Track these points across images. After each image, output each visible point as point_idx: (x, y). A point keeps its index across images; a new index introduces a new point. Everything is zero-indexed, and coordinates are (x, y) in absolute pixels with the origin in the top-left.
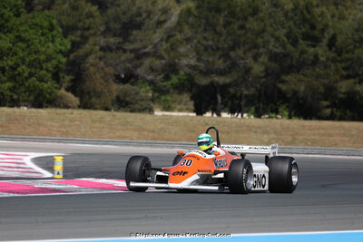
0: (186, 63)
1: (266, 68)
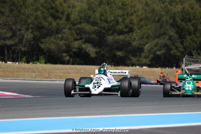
1: (33, 35)
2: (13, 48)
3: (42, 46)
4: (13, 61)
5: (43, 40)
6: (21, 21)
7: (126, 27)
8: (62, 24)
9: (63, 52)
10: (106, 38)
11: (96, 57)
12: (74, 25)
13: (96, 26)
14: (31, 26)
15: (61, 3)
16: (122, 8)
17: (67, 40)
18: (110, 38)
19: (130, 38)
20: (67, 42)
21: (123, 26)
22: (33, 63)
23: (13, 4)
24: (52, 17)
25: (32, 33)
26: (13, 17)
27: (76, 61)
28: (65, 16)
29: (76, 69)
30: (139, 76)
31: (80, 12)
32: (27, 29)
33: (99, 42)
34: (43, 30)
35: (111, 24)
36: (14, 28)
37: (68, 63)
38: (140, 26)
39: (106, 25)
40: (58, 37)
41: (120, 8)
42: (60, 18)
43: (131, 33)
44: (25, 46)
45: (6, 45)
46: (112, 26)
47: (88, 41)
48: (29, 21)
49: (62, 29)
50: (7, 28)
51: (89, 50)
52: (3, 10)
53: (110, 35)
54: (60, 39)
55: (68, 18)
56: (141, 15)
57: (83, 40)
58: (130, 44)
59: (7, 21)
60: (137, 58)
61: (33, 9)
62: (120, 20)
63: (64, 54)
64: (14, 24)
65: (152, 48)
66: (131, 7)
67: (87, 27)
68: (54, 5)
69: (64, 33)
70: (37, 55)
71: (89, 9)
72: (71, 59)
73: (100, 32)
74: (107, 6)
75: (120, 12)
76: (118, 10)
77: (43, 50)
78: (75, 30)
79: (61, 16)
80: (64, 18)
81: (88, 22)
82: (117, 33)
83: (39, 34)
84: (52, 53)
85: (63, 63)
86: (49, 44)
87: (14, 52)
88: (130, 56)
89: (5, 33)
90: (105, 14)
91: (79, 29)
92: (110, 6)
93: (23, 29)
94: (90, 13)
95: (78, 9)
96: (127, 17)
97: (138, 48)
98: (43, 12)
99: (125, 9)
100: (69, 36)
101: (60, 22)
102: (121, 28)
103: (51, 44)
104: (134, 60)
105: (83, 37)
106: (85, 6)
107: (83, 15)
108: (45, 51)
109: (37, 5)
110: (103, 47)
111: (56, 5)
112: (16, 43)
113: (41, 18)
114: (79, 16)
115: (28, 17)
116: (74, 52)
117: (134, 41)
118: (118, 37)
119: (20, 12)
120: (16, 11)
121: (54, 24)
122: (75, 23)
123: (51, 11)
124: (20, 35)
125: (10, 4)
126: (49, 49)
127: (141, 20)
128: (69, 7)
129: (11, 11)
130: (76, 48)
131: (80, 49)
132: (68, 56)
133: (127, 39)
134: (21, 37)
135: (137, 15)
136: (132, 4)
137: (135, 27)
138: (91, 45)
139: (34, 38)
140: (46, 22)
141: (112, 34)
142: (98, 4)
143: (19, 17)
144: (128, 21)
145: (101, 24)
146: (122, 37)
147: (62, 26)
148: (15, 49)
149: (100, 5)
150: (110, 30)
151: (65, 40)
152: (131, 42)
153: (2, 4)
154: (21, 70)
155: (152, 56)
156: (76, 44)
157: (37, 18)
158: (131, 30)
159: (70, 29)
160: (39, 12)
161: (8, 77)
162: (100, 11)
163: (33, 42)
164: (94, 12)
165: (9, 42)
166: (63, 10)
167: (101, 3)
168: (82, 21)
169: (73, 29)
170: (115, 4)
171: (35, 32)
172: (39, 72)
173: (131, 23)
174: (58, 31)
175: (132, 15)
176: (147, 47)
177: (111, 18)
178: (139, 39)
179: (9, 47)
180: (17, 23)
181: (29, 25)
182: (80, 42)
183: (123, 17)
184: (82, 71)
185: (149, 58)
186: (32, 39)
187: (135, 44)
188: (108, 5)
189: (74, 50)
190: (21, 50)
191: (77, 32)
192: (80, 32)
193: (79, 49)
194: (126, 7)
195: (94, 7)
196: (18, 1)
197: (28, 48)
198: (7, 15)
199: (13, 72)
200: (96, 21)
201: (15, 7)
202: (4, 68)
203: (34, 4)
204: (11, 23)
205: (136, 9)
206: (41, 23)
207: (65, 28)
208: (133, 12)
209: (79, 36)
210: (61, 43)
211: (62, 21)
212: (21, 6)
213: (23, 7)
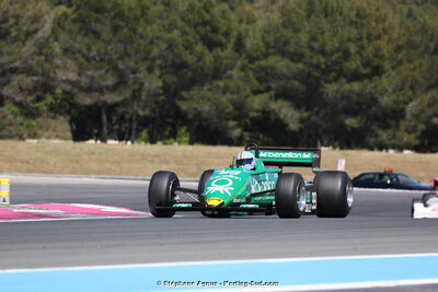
0: (64, 78)
1: (164, 82)
2: (121, 110)
3: (184, 106)
4: (121, 138)
5: (184, 93)
6: (137, 52)
7: (366, 64)
8: (226, 58)
9: (228, 119)
10: (321, 90)
11: (301, 129)
12: (252, 60)
13: (300, 61)
14: (158, 62)
15: (223, 12)
16: (356, 23)
17: (237, 93)
18: (331, 89)
19: (376, 87)
20: (236, 97)
21: (359, 63)
22: (165, 144)
23: (120, 15)
24: (204, 44)
25: (160, 77)
26: (119, 41)
27: (258, 138)
28: (232, 41)
30: (394, 172)
31: (266, 31)
32: (150, 70)
33: (306, 97)
34: (185, 71)
35: (334, 58)
36: (121, 66)
37: (239, 143)
38: (395, 63)
39: (322, 60)
40: (218, 87)
41: (352, 23)
42: (221, 46)
43: (376, 78)
44: (145, 106)
45: (105, 102)
46: (336, 63)
47: (283, 94)
48: (155, 52)
49: (225, 72)
50: (107, 67)
51: (286, 116)
52: (98, 27)
53: (330, 82)
54: (220, 91)
55: (239, 45)
56: (399, 38)
57: (272, 93)
58: (374, 101)
59: (106, 53)
60: (390, 131)
61: (163, 26)
62: (353, 48)
63: (232, 123)
64: (121, 58)
65: (422, 111)
66: (377, 21)
67: (281, 64)
68: (207, 17)
69: (231, 77)
70: (173, 125)
71: (285, 26)
72: (246, 134)
73: (309, 75)
74: (324, 20)
75: (354, 32)
76: (347, 28)
77: (185, 114)
78: (254, 71)
79: (224, 40)
80: (230, 46)
81: (283, 53)
82: (345, 76)
83: (175, 80)
84: (206, 120)
85: (229, 142)
86: (198, 101)
87: (122, 119)
88: (374, 127)
89: (102, 77)
90: (319, 36)
91: (263, 68)
92: (329, 18)
93: (141, 68)
94: (287, 33)
95: (261, 24)
96: (369, 43)
97: (393, 110)
98: (185, 33)
99: (362, 25)
100: (241, 84)
101: (222, 54)
102: (354, 66)
103: (202, 102)
104: (384, 136)
105: (273, 86)
106: (276, 17)
107: (271, 38)
108: (190, 117)
109: (171, 18)
110: (316, 109)
111: (213, 17)
112: (126, 99)
113: (180, 47)
114: (263, 40)
115: (152, 42)
116: (253, 119)
117: (382, 95)
118: (347, 87)
119: (134, 31)
120: (125, 30)
121: (209, 58)
122: (254, 55)
123: (202, 30)
124: (135, 83)
125: (112, 14)
126: (199, 112)
127: (399, 49)
128: (241, 21)
129: (116, 29)
130: (258, 111)
131: (266, 112)
132: (239, 126)
133: (368, 90)
134: (136, 87)
135: (390, 39)
136: (378, 13)
137: (386, 65)
138: (290, 103)
139: (166, 89)
140: (191, 53)
141: (336, 79)
142: (304, 14)
143: (132, 42)
144: (369, 51)
145: (311, 57)
146: (356, 86)
147: (225, 62)
148: (123, 113)
149: (308, 17)
150: (330, 72)
151: (232, 93)
152: (376, 95)
153: (96, 15)
154: (138, 157)
155: (422, 127)
156: (257, 103)
157: (171, 45)
158: (377, 71)
159: (243, 69)
160: (176, 34)
161: (109, 174)
162: (308, 29)
163: (162, 98)
164: (296, 31)
165: (111, 98)
166: (228, 28)
167: (311, 12)
168: (271, 51)
169: (251, 69)
170: (341, 14)
171: (167, 76)
172: (175, 162)
173: (376, 56)
174: (217, 74)
175: (379, 37)
176: (411, 108)
177: (332, 44)
178: (394, 91)
179: (112, 108)
180: (127, 55)
181: (153, 60)
182: (266, 96)
183: (360, 43)
185: (415, 132)
186: (161, 91)
187: (386, 100)
188: (327, 16)
189: (253, 114)
190: (138, 115)
191: (258, 75)
192: (265, 77)
193: (264, 112)
194: (364, 21)
195: (295, 20)
196: (130, 9)
197: (153, 111)
198: (107, 39)
199: (119, 163)
200: (299, 51)
201: (123, 20)
202: (100, 154)
203: (165, 14)
204: (114, 57)
205: (387, 24)
206: (179, 56)
207: (233, 67)
208: (381, 31)
209: (265, 84)
210: (225, 99)
211: (226, 51)
212: (137, 19)
213: (142, 21)
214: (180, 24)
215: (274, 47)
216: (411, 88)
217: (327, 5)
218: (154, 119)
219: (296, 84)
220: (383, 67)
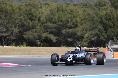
3: (25, 36)
4: (8, 45)
5: (25, 33)
6: (12, 22)
7: (73, 24)
8: (36, 23)
9: (37, 40)
10: (62, 31)
11: (56, 42)
12: (43, 24)
13: (55, 24)
14: (17, 25)
15: (35, 11)
16: (70, 13)
17: (39, 33)
18: (64, 31)
19: (76, 30)
20: (38, 34)
21: (71, 24)
22: (20, 46)
23: (7, 12)
24: (30, 20)
25: (18, 29)
26: (7, 19)
27: (45, 44)
28: (37, 19)
29: (45, 49)
31: (46, 16)
32: (15, 27)
33: (58, 33)
34: (25, 27)
35: (65, 23)
36: (7, 26)
37: (40, 46)
38: (81, 24)
39: (61, 23)
40: (34, 31)
41: (69, 13)
43: (76, 28)
44: (14, 36)
45: (3, 36)
46: (65, 24)
47: (51, 33)
48: (17, 22)
49: (35, 27)
50: (4, 26)
51: (52, 38)
52: (1, 16)
54: (34, 32)
55: (39, 20)
56: (82, 17)
57: (48, 32)
58: (76, 34)
59: (3, 22)
60: (80, 42)
61: (19, 15)
62: (70, 20)
64: (7, 24)
65: (89, 37)
66: (76, 13)
67: (50, 25)
68: (30, 12)
69: (37, 28)
70: (22, 41)
71: (51, 15)
72: (42, 43)
73: (58, 27)
74: (62, 13)
75: (70, 16)
76: (68, 15)
78: (43, 27)
79: (35, 18)
80: (37, 20)
81: (51, 22)
82: (68, 27)
83: (22, 29)
84: (30, 40)
85: (37, 46)
86: (28, 35)
87: (8, 40)
88: (76, 41)
89: (2, 29)
90: (60, 17)
91: (45, 26)
92: (63, 12)
93: (13, 26)
95: (45, 14)
96: (74, 18)
97: (81, 36)
98: (24, 17)
99: (72, 14)
100: (40, 30)
101: (34, 22)
102: (70, 25)
103: (30, 35)
104: (78, 43)
105: (48, 30)
106: (49, 12)
107: (48, 18)
108: (26, 39)
109: (21, 13)
110: (60, 36)
111: (32, 12)
112: (9, 35)
113: (23, 20)
114: (46, 18)
115: (16, 19)
116: (43, 39)
117: (78, 32)
118: (68, 30)
119: (11, 16)
120: (8, 16)
121: (31, 23)
122: (43, 22)
123: (29, 16)
124: (11, 30)
125: (5, 12)
126: (29, 38)
127: (82, 20)
128: (39, 13)
129: (6, 16)
130: (44, 37)
132: (40, 41)
133: (74, 31)
134: (12, 31)
135: (80, 17)
136: (76, 11)
137: (79, 24)
138: (53, 35)
139: (20, 32)
140: (26, 22)
141: (65, 28)
142: (56, 11)
143: (10, 19)
144: (74, 21)
145: (58, 23)
146: (71, 30)
147: (35, 24)
148: (8, 38)
149: (58, 12)
150: (64, 26)
151: (38, 33)
152: (76, 33)
153: (1, 12)
154: (13, 50)
155: (89, 41)
156: (44, 35)
157: (21, 20)
158: (76, 26)
159: (40, 26)
160: (22, 17)
161: (5, 55)
162: (58, 15)
163: (19, 34)
164: (54, 16)
165: (5, 35)
166: (36, 15)
167: (58, 10)
168: (48, 21)
169: (42, 26)
170: (66, 11)
171: (20, 28)
172: (23, 51)
173: (76, 22)
174: (33, 27)
175: (77, 17)
176: (86, 36)
177: (64, 19)
178: (81, 31)
179: (5, 37)
180: (9, 23)
181: (16, 24)
182: (46, 33)
183: (72, 19)
184: (48, 50)
185: (87, 42)
186: (18, 32)
187: (79, 34)
188: (62, 11)
189: (43, 38)
190: (12, 39)
192: (46, 28)
193: (46, 37)
194: (73, 13)
195: (54, 13)
196: (10, 10)
197: (16, 38)
198: (4, 19)
199: (8, 52)
200: (55, 21)
201: (8, 14)
202: (3, 49)
203: (19, 12)
204: (6, 23)
205: (79, 14)
206: (23, 23)
207: (37, 26)
208: (77, 15)
209: (46, 30)
210: (36, 34)
211: (35, 21)
212: (12, 13)
213: (13, 14)
214: (23, 14)
215: (48, 20)
216: (86, 30)
217: (62, 8)
218: (16, 40)
219: (54, 30)
220: (78, 25)
